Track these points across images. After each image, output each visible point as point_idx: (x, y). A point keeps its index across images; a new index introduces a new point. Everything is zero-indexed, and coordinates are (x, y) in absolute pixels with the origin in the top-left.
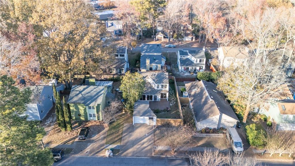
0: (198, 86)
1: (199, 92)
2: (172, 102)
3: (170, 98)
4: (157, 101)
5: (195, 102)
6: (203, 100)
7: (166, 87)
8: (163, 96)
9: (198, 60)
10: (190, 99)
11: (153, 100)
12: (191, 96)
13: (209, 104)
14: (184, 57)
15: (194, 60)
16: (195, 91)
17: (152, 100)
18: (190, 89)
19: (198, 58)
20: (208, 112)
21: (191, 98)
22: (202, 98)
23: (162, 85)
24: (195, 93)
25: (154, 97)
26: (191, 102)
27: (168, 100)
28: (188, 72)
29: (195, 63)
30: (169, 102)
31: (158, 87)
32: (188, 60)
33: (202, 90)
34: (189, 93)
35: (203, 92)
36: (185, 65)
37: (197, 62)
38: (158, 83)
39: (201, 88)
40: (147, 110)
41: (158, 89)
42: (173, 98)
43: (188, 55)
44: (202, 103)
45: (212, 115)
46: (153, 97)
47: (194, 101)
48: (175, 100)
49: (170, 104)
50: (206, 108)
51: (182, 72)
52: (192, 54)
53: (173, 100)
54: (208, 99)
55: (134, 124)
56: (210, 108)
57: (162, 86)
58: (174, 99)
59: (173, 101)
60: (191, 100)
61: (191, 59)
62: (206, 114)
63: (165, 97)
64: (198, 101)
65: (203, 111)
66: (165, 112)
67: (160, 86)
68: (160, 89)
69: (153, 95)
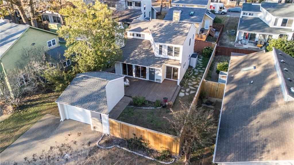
0: (260, 60)
1: (259, 73)
2: (188, 90)
3: (190, 80)
4: (155, 81)
5: (236, 95)
6: (261, 95)
7: (177, 53)
8: (170, 72)
9: (280, 21)
10: (226, 88)
11: (147, 78)
12: (233, 81)
13: (278, 110)
14: (250, 14)
15: (270, 22)
16: (246, 72)
18: (238, 67)
19: (281, 15)
20: (264, 134)
21: (232, 85)
22: (259, 89)
23: (169, 47)
24: (246, 76)
25: (150, 71)
26: (227, 94)
27: (178, 84)
28: (252, 43)
29: (271, 26)
30: (181, 89)
31: (161, 52)
32: (258, 20)
33: (268, 71)
34: (231, 74)
35: (268, 76)
36: (247, 29)
37: (275, 24)
38: (161, 42)
39: (265, 66)
40: (97, 92)
41: (162, 56)
43: (260, 11)
44: (254, 102)
45: (277, 151)
46: (147, 72)
50: (262, 121)
51: (240, 42)
52: (268, 9)
53: (193, 86)
54: (279, 94)
55: (65, 120)
56: (275, 124)
57: (170, 49)
59: (192, 88)
60: (227, 90)
61: (264, 18)
62: (256, 142)
64: (245, 96)
65: (249, 127)
66: (158, 107)
67: (165, 50)
68: (164, 55)
69: (147, 68)
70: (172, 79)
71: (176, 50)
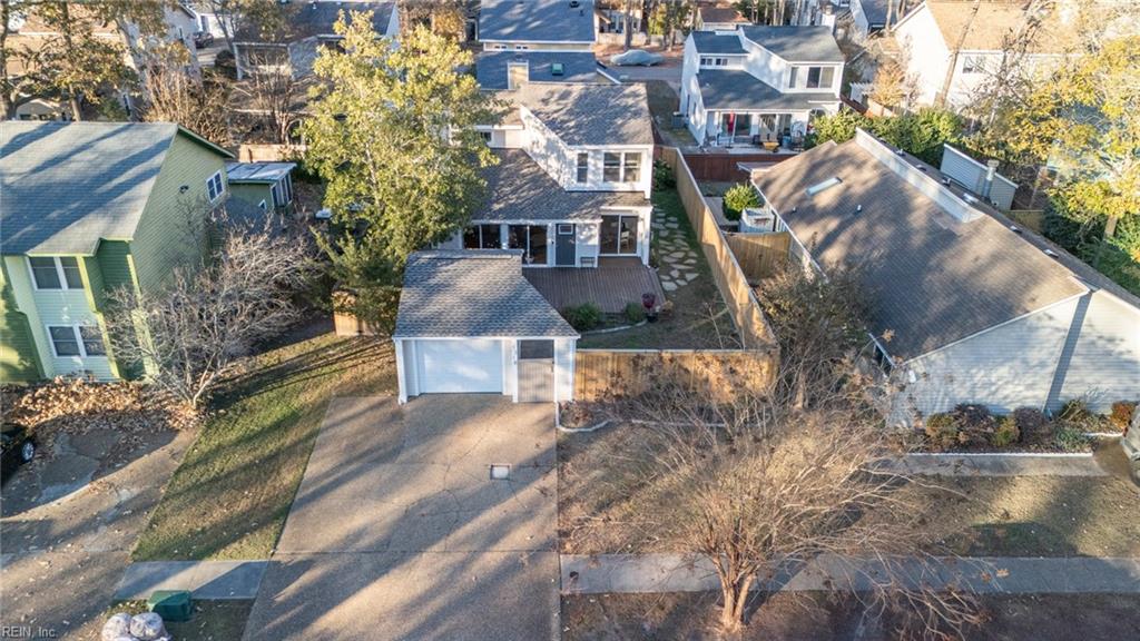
0: (851, 157)
2: (675, 274)
3: (661, 252)
4: (578, 264)
7: (631, 172)
8: (615, 232)
9: (803, 71)
11: (551, 262)
14: (718, 62)
17: (545, 262)
19: (802, 58)
23: (608, 155)
25: (559, 235)
27: (646, 263)
29: (782, 92)
30: (658, 273)
31: (583, 174)
36: (730, 102)
37: (792, 85)
38: (584, 144)
41: (588, 186)
42: (680, 255)
43: (745, 51)
46: (550, 240)
47: (844, 237)
48: (693, 261)
49: (661, 281)
51: (714, 144)
53: (681, 261)
55: (410, 398)
57: (611, 159)
58: (686, 257)
59: (682, 267)
63: (631, 244)
66: (637, 322)
67: (596, 165)
68: (594, 182)
69: (550, 225)
70: (621, 252)
71: (629, 162)
